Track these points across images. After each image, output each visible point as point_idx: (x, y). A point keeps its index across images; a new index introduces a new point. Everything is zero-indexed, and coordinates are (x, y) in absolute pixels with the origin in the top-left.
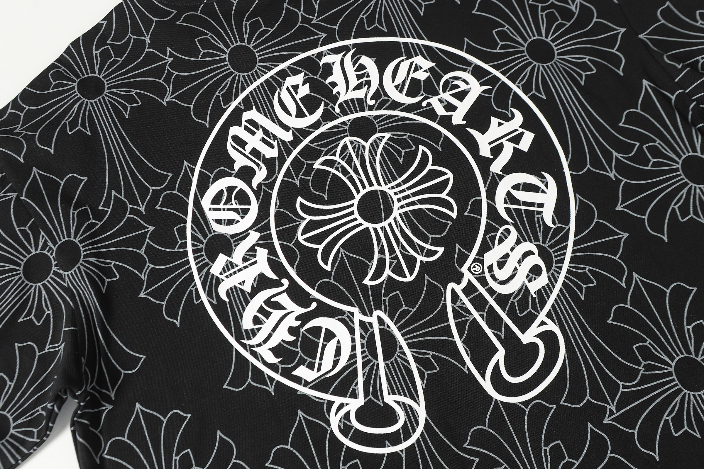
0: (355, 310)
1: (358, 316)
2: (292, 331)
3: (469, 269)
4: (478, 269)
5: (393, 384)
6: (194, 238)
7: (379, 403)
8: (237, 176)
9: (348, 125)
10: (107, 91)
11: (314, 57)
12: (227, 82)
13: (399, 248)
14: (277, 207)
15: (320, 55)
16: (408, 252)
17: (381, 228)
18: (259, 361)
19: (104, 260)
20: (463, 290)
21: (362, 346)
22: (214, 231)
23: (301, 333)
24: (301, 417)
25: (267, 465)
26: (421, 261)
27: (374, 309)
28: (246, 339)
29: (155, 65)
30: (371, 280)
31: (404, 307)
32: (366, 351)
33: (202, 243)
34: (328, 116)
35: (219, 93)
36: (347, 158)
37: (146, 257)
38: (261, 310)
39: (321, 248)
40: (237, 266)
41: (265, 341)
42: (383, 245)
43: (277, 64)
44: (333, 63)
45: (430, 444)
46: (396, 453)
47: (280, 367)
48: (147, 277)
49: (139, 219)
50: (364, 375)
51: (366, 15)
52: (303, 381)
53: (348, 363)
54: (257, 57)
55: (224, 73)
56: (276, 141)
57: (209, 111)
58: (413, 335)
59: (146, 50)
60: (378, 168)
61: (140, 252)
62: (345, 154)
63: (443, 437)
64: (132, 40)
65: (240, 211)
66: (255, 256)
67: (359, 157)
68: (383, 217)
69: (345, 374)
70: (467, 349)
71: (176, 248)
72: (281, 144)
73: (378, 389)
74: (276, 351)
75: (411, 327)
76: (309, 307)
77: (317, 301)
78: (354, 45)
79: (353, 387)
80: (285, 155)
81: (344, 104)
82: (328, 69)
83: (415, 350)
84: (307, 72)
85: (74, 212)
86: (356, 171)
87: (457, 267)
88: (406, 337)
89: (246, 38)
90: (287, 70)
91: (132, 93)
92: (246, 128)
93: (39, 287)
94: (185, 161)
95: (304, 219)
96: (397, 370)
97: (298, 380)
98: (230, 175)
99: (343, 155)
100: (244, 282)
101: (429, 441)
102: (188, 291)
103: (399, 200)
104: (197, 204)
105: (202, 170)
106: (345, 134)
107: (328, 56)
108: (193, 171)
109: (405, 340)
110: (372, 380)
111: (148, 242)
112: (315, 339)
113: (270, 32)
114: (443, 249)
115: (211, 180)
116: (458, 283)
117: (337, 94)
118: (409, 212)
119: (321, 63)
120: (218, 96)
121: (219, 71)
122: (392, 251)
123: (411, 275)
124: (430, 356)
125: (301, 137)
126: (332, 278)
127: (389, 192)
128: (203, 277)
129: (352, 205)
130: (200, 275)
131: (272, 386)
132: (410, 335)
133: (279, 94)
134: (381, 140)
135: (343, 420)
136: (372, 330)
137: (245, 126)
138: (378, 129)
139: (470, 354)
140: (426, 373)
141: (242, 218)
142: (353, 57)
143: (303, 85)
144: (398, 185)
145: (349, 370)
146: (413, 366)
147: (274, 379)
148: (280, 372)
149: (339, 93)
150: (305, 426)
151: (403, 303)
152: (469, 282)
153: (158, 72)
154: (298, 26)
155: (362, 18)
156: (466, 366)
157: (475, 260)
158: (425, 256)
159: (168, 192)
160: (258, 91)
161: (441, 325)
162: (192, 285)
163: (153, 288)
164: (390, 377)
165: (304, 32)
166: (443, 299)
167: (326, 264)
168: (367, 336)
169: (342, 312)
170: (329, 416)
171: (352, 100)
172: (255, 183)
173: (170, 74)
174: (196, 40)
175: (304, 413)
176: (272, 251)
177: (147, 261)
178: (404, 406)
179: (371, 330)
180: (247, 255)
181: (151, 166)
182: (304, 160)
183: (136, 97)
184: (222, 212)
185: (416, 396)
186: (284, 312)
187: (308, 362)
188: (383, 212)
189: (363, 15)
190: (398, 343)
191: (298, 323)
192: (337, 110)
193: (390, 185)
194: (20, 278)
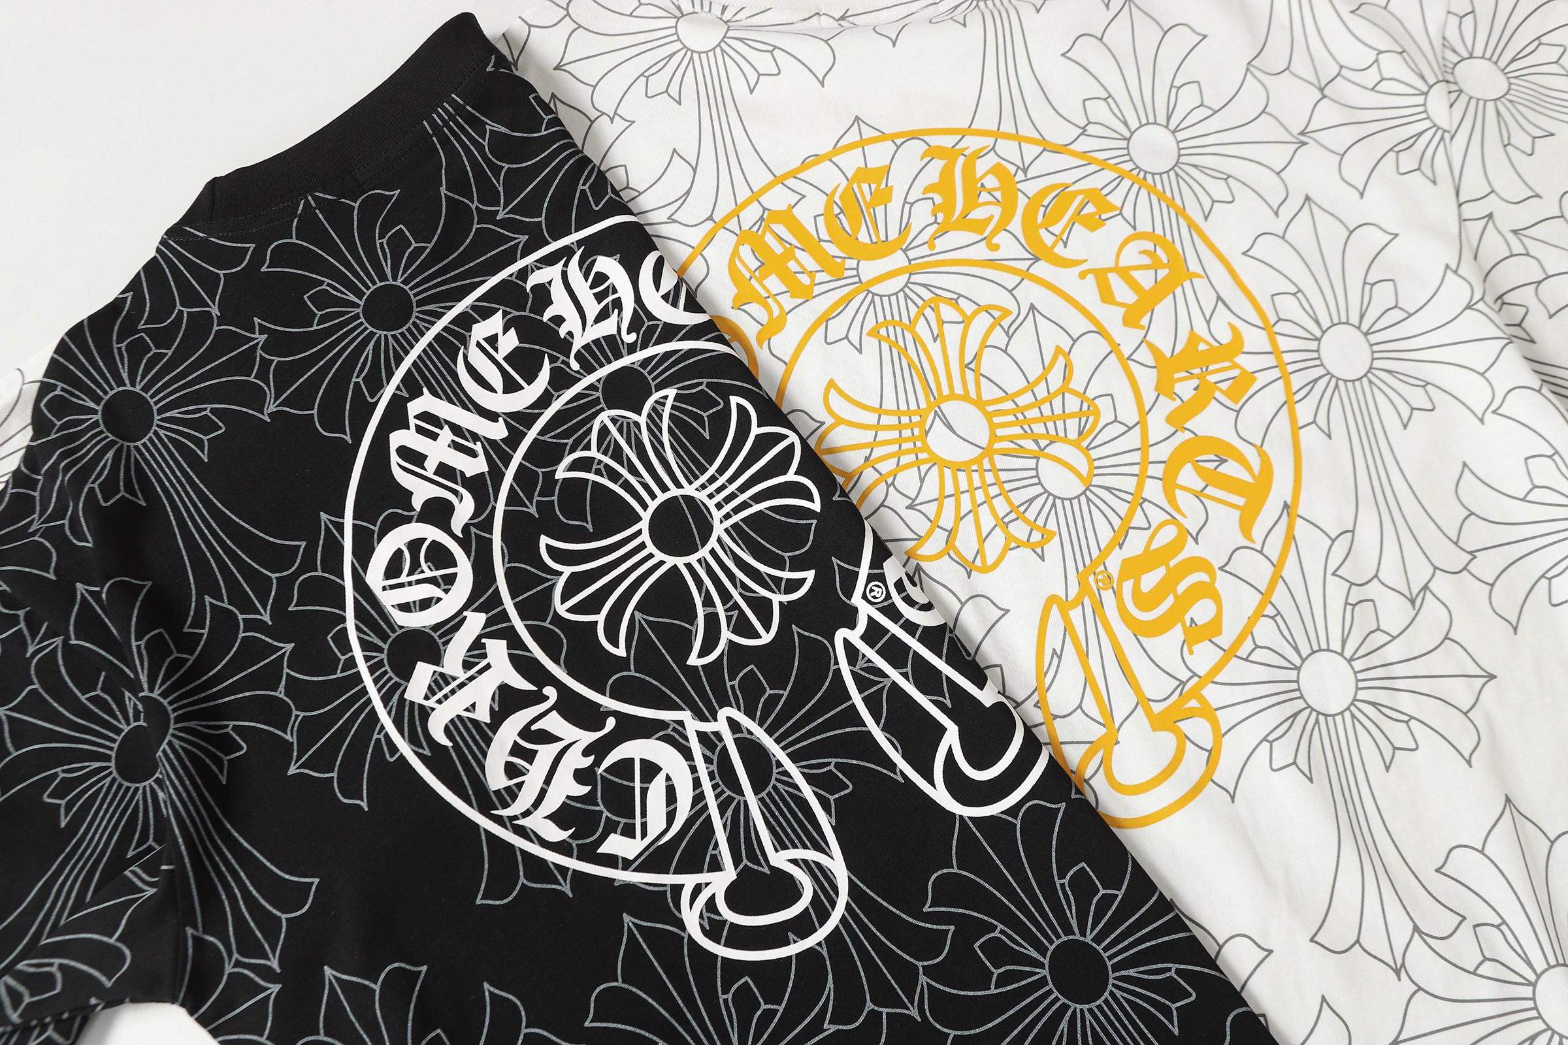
0: (686, 716)
1: (693, 726)
2: (581, 776)
3: (864, 597)
4: (879, 593)
5: (780, 831)
6: (365, 645)
7: (762, 870)
8: (423, 518)
9: (600, 390)
10: (159, 418)
11: (513, 279)
12: (368, 354)
13: (736, 588)
14: (506, 560)
15: (523, 274)
16: (755, 592)
17: (699, 561)
18: (532, 841)
19: (212, 723)
20: (863, 638)
21: (711, 775)
22: (401, 627)
23: (599, 777)
24: (631, 925)
25: (587, 1024)
26: (780, 603)
27: (717, 708)
28: (499, 807)
29: (235, 353)
30: (701, 655)
31: (769, 692)
32: (720, 783)
33: (381, 650)
34: (561, 380)
35: (358, 377)
36: (611, 450)
37: (289, 701)
38: (516, 750)
39: (600, 618)
40: (454, 679)
41: (537, 804)
42: (707, 591)
43: (450, 304)
44: (550, 283)
45: (866, 920)
46: (811, 950)
47: (574, 845)
48: (297, 736)
49: (263, 637)
50: (725, 826)
51: (588, 185)
52: (620, 860)
53: (694, 811)
54: (412, 297)
55: (359, 339)
56: (479, 443)
57: (347, 413)
58: (794, 737)
59: (215, 328)
60: (670, 455)
61: (277, 694)
62: (606, 442)
63: (885, 904)
64: (185, 315)
65: (440, 580)
66: (484, 656)
67: (633, 443)
68: (698, 542)
69: (692, 831)
70: (893, 739)
71: (339, 671)
72: (488, 447)
73: (756, 846)
74: (560, 817)
75: (789, 724)
76: (602, 727)
77: (615, 714)
78: (580, 243)
79: (710, 851)
80: (501, 465)
81: (583, 351)
82: (543, 295)
83: (805, 763)
84: (507, 309)
85: (139, 643)
86: (633, 470)
87: (844, 598)
88: (783, 744)
89: (388, 271)
90: (471, 312)
91: (205, 413)
92: (420, 430)
93: (151, 787)
94: (322, 513)
95: (561, 573)
96: (781, 805)
97: (611, 861)
98: (409, 520)
99: (604, 446)
100: (473, 705)
101: (862, 916)
102: (373, 742)
103: (719, 506)
104: (361, 586)
105: (356, 522)
106: (598, 407)
107: (537, 272)
108: (340, 527)
109: (784, 749)
110: (742, 833)
111: (287, 673)
112: (625, 783)
113: (428, 251)
114: (813, 571)
115: (376, 536)
116: (852, 626)
117: (568, 337)
118: (741, 523)
119: (528, 287)
120: (357, 383)
121: (350, 338)
122: (725, 596)
123: (768, 631)
124: (832, 767)
125: (521, 428)
126: (632, 667)
127: (697, 495)
128: (394, 709)
129: (639, 532)
130: (388, 708)
131: (565, 882)
132: (791, 739)
133: (465, 357)
134: (663, 405)
135: (705, 915)
136: (722, 744)
137: (417, 426)
138: (653, 384)
139: (899, 748)
140: (832, 798)
141: (446, 591)
142: (581, 263)
143: (504, 333)
144: (712, 480)
145: (698, 823)
146: (807, 792)
147: (568, 869)
148: (575, 853)
149: (570, 334)
150: (641, 940)
151: (765, 684)
152: (870, 619)
153: (244, 363)
154: (474, 230)
155: (583, 191)
156: (898, 771)
157: (871, 578)
158: (786, 593)
159: (305, 576)
160: (426, 359)
161: (839, 709)
162: (377, 730)
163: (310, 753)
164: (771, 820)
165: (487, 240)
166: (833, 661)
167: (616, 645)
168: (715, 758)
169: (663, 725)
170: (680, 912)
171: (596, 342)
172: (457, 525)
173: (265, 363)
174: (305, 297)
175: (635, 918)
176: (514, 642)
177: (293, 707)
178: (805, 864)
179: (720, 746)
180: (470, 656)
181: (264, 536)
182: (536, 469)
183: (213, 417)
184: (407, 589)
185: (823, 844)
186: (559, 746)
187: (621, 826)
188: (696, 533)
189: (584, 184)
190: (772, 757)
191: (589, 760)
192: (575, 366)
193: (697, 483)
194: (114, 780)
